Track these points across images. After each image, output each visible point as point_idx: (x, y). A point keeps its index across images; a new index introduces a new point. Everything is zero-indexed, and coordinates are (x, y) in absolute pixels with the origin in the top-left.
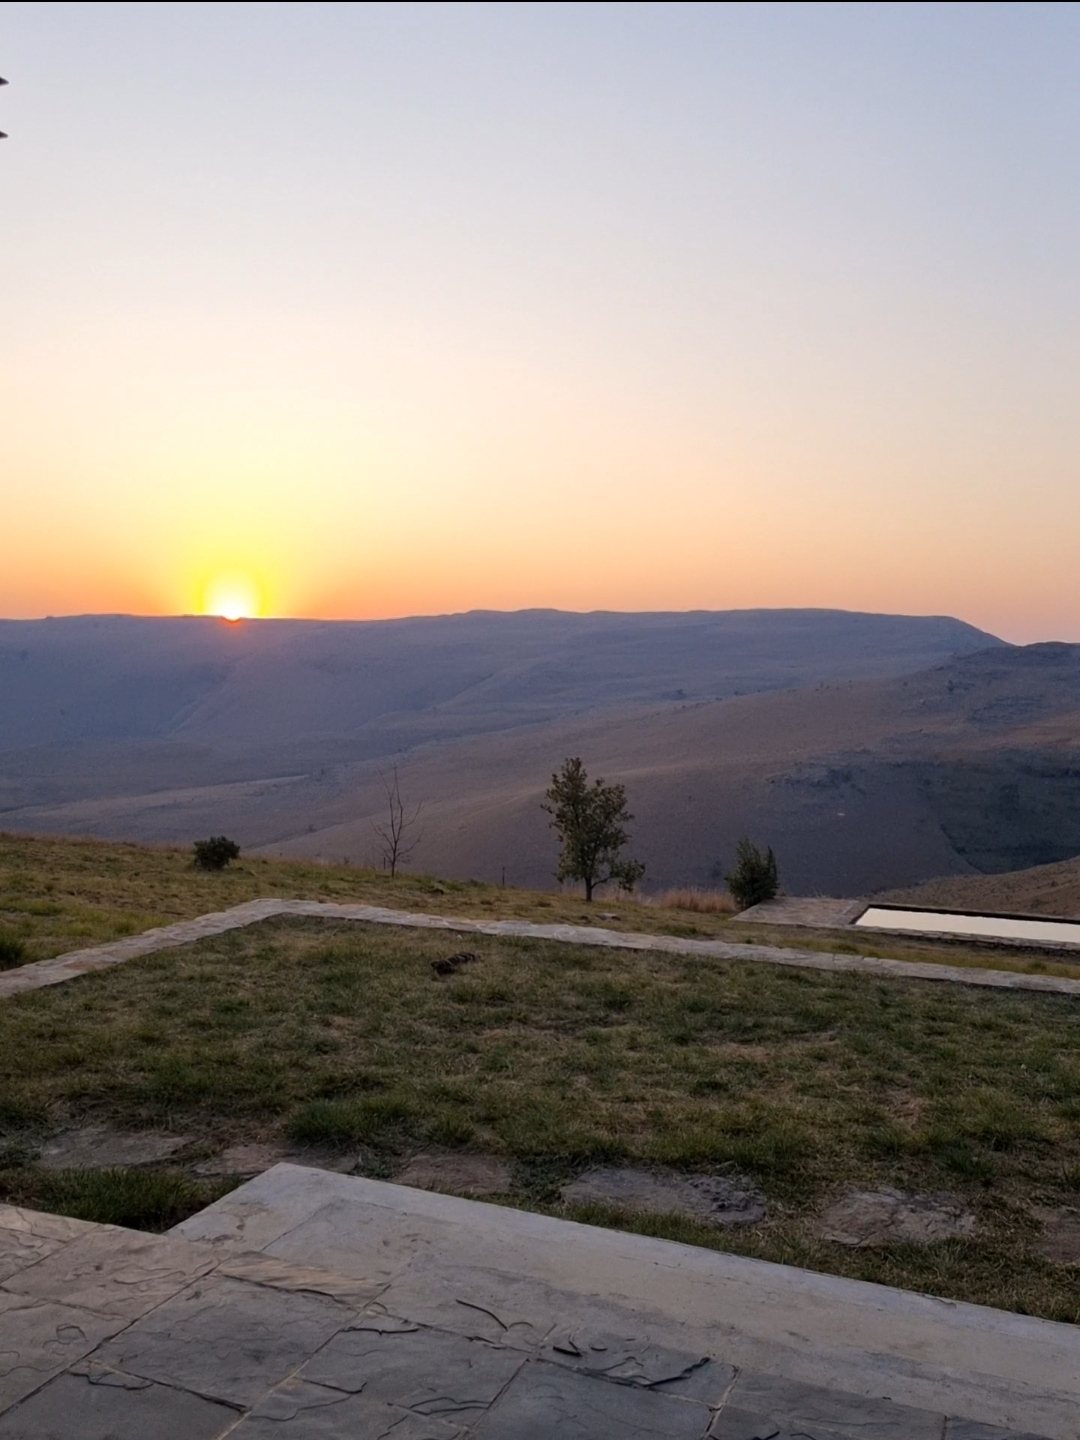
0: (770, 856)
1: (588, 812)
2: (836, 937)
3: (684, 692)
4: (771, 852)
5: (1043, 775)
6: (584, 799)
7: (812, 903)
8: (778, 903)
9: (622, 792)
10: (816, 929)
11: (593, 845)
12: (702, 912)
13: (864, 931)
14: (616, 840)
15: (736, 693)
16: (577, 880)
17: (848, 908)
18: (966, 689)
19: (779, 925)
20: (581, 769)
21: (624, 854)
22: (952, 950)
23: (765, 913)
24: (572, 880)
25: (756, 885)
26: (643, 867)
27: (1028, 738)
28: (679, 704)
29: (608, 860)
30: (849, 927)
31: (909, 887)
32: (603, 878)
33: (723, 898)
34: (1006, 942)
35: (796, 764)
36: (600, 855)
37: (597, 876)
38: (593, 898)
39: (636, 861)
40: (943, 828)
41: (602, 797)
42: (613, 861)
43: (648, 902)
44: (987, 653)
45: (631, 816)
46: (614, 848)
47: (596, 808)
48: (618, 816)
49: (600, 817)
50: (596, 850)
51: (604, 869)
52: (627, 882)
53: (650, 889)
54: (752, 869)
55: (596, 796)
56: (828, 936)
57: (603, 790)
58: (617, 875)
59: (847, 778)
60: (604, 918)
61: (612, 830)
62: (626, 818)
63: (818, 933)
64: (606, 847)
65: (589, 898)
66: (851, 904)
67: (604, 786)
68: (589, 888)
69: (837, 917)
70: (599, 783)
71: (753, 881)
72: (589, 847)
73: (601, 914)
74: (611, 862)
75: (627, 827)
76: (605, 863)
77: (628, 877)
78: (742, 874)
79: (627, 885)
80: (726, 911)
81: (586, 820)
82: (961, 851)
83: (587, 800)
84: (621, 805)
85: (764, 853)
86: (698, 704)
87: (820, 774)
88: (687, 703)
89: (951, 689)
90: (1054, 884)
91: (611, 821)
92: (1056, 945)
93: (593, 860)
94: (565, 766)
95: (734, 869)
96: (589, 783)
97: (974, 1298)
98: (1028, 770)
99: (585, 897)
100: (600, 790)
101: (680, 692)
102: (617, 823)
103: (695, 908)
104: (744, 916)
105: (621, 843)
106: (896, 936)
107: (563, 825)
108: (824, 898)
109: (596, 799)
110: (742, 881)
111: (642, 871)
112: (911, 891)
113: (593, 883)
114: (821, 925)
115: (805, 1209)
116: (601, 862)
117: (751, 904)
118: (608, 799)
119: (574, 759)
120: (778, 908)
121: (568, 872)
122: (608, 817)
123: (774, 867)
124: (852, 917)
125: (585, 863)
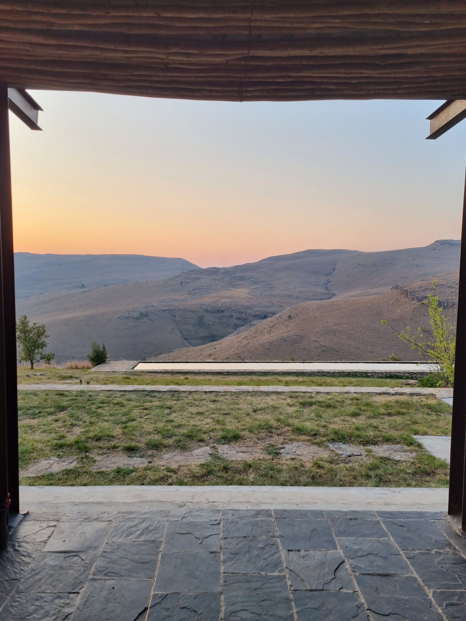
0: (104, 347)
1: (31, 335)
2: (126, 374)
3: (85, 285)
4: (104, 346)
5: (212, 312)
6: (28, 331)
7: (119, 363)
8: (107, 363)
9: (44, 327)
10: (119, 372)
11: (33, 348)
12: (79, 369)
13: (136, 372)
14: (43, 345)
15: (105, 286)
16: (26, 361)
17: (132, 364)
18: (186, 283)
19: (106, 372)
20: (27, 320)
21: (46, 351)
22: (165, 375)
23: (102, 368)
24: (25, 362)
25: (99, 358)
26: (54, 355)
27: (207, 300)
28: (83, 290)
29: (39, 353)
30: (131, 370)
31: (169, 353)
32: (38, 360)
33: (87, 363)
34: (182, 371)
35: (128, 311)
36: (36, 351)
37: (35, 360)
38: (34, 368)
39: (51, 353)
40: (180, 332)
41: (36, 329)
42: (41, 353)
43: (59, 367)
44: (193, 271)
45: (48, 336)
46: (42, 348)
47: (34, 334)
48: (43, 336)
49: (36, 337)
50: (35, 350)
51: (38, 357)
52: (47, 361)
53: (58, 363)
54: (97, 353)
55: (34, 329)
56: (123, 374)
57: (36, 327)
58: (43, 358)
59: (146, 316)
60: (36, 375)
61: (41, 342)
62: (46, 337)
63: (119, 373)
64: (38, 348)
65: (32, 368)
66: (133, 363)
67: (37, 325)
68: (32, 364)
69: (127, 367)
70: (34, 324)
71: (97, 356)
72: (31, 349)
73: (35, 374)
74: (41, 354)
75: (47, 340)
76: (39, 354)
77: (48, 359)
78: (93, 354)
79: (48, 362)
80: (89, 368)
81: (30, 339)
82: (186, 339)
83: (30, 331)
84: (44, 332)
85: (101, 346)
86: (90, 290)
87: (137, 314)
88: (86, 289)
89: (181, 284)
90: (215, 349)
91: (40, 338)
92: (198, 370)
93: (33, 353)
94: (20, 318)
95: (91, 353)
96: (31, 325)
97: (61, 485)
98: (207, 311)
99: (30, 368)
100: (35, 327)
101: (83, 285)
102: (43, 339)
103: (77, 368)
104: (94, 369)
105: (45, 346)
106: (146, 372)
107: (20, 341)
108: (124, 361)
109: (34, 330)
110: (94, 357)
111: (53, 356)
112: (169, 354)
113: (33, 362)
114: (121, 370)
115: (23, 469)
116: (37, 354)
117: (97, 365)
118: (39, 330)
119: (24, 315)
120: (106, 365)
121: (22, 359)
122: (39, 337)
123: (105, 351)
124: (133, 367)
125: (30, 355)
